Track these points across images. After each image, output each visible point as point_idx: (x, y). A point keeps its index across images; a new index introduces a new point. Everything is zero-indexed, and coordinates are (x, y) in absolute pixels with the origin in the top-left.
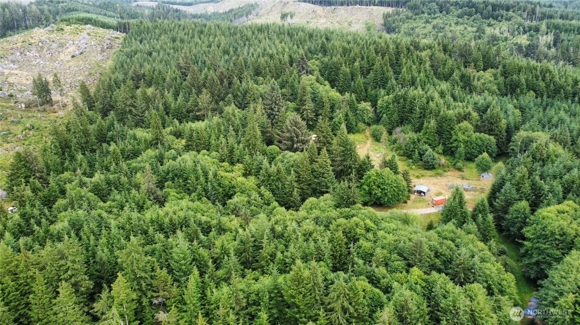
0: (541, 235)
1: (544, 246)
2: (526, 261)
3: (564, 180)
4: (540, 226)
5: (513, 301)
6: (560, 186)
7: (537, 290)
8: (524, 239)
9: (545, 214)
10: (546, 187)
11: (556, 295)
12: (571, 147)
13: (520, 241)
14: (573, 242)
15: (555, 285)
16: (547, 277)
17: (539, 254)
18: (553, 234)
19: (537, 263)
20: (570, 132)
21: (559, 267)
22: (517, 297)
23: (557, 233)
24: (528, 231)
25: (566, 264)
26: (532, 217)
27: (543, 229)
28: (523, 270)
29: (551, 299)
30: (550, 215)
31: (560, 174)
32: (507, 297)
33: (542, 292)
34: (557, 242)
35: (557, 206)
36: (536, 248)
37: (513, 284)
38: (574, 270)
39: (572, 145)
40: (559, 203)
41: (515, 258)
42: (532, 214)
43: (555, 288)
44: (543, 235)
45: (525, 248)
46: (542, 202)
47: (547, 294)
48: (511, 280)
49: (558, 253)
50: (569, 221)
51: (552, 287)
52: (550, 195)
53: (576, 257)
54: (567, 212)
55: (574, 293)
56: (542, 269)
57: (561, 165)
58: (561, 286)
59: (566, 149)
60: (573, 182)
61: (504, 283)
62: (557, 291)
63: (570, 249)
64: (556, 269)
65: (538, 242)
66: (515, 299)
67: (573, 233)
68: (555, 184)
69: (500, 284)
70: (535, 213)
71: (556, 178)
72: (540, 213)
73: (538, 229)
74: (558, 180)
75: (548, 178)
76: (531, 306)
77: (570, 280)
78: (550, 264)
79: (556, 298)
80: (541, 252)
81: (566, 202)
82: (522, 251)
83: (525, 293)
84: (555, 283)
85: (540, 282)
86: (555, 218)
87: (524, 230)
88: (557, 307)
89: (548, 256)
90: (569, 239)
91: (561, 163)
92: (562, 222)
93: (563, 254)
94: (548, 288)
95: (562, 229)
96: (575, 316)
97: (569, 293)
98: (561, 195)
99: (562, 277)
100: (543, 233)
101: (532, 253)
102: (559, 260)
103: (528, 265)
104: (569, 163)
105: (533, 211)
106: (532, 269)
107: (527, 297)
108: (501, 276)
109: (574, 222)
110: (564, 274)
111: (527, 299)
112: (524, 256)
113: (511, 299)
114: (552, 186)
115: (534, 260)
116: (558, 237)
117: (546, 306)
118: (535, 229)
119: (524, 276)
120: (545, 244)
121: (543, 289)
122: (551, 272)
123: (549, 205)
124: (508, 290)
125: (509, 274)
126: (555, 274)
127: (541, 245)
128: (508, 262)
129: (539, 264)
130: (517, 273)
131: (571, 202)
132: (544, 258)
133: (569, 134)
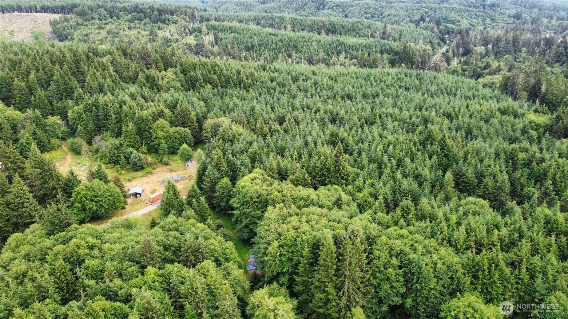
0: (244, 202)
1: (248, 210)
2: (239, 227)
3: (249, 153)
4: (241, 195)
5: (237, 263)
6: (248, 159)
7: (252, 248)
8: (233, 209)
9: (243, 184)
10: (238, 162)
11: (266, 246)
12: (248, 125)
13: (230, 212)
14: (267, 201)
15: (263, 239)
16: (256, 234)
17: (247, 218)
18: (252, 198)
19: (247, 226)
20: (244, 114)
21: (262, 223)
22: (239, 259)
23: (255, 197)
24: (234, 202)
25: (266, 220)
26: (234, 190)
27: (244, 197)
28: (238, 235)
29: (263, 251)
30: (247, 184)
31: (246, 149)
32: (232, 262)
33: (256, 247)
34: (257, 204)
35: (249, 175)
36: (243, 214)
37: (234, 250)
38: (273, 222)
39: (248, 124)
40: (251, 173)
41: (230, 227)
42: (234, 187)
43: (263, 241)
44: (245, 202)
45: (235, 217)
46: (238, 175)
47: (259, 248)
48: (231, 247)
49: (259, 212)
50: (261, 185)
51: (261, 241)
52: (243, 167)
53: (271, 211)
54: (258, 178)
55: (277, 240)
56: (251, 229)
57: (245, 142)
58: (267, 238)
59: (245, 128)
60: (256, 153)
61: (227, 251)
62: (265, 243)
63: (266, 206)
64: (261, 225)
65: (243, 208)
66: (238, 262)
67: (265, 193)
68: (244, 157)
69: (224, 254)
70: (236, 186)
71: (243, 153)
72: (239, 185)
73: (241, 198)
74: (245, 154)
75: (238, 155)
76: (251, 261)
77: (272, 230)
78: (256, 223)
79: (266, 249)
80: (247, 215)
81: (255, 170)
82: (234, 219)
83: (244, 253)
84: (263, 237)
85: (252, 240)
86: (250, 185)
87: (231, 202)
88: (269, 256)
89: (253, 217)
90: (264, 198)
91: (244, 139)
92: (256, 187)
93: (263, 212)
94: (259, 243)
95: (257, 193)
96: (282, 257)
97: (273, 241)
98: (250, 166)
99: (266, 231)
100: (245, 200)
101: (241, 219)
102: (261, 218)
103: (241, 230)
104: (249, 139)
105: (234, 184)
106: (244, 232)
107: (246, 256)
108: (223, 246)
109: (264, 184)
110: (266, 227)
111: (246, 258)
112: (236, 223)
113: (235, 262)
114: (242, 160)
115: (244, 224)
116: (256, 200)
117: (261, 257)
118: (239, 199)
119: (240, 239)
120: (248, 208)
121: (256, 245)
122: (258, 229)
123: (243, 176)
124: (231, 256)
125: (229, 242)
126: (261, 230)
127: (246, 210)
128: (225, 233)
129: (248, 226)
130: (234, 239)
131: (258, 169)
132: (251, 220)
133: (244, 116)
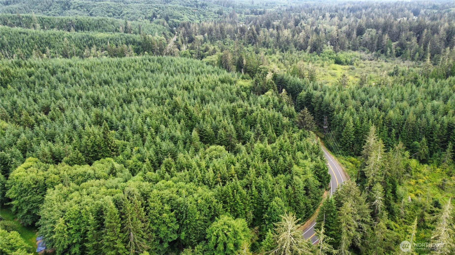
0: (22, 191)
1: (27, 198)
2: (20, 215)
3: (18, 144)
4: (17, 185)
5: (25, 249)
6: (18, 150)
7: (38, 230)
8: (10, 200)
9: (16, 174)
10: (8, 155)
11: (52, 225)
12: (12, 119)
13: (8, 204)
14: (45, 184)
15: (48, 220)
16: (39, 217)
17: (27, 205)
18: (29, 186)
19: (29, 212)
20: (6, 109)
21: (44, 206)
22: (27, 245)
23: (32, 183)
24: (11, 193)
25: (48, 202)
26: (8, 182)
27: (21, 186)
28: (21, 223)
29: (50, 230)
30: (21, 173)
31: (14, 141)
32: (19, 249)
33: (42, 229)
34: (35, 190)
35: (22, 165)
36: (23, 202)
37: (19, 238)
38: (55, 202)
39: (12, 117)
40: (23, 163)
41: (11, 218)
42: (7, 179)
43: (49, 221)
44: (23, 190)
45: (14, 207)
46: (10, 167)
47: (45, 229)
48: (16, 235)
49: (39, 197)
50: (36, 171)
51: (47, 222)
52: (14, 159)
53: (51, 193)
54: (31, 166)
55: (62, 217)
56: (34, 214)
57: (11, 135)
58: (52, 217)
59: (9, 122)
60: (25, 144)
61: (12, 241)
62: (51, 223)
63: (46, 190)
64: (43, 208)
65: (22, 197)
66: (25, 247)
67: (42, 178)
68: (13, 150)
69: (9, 244)
70: (9, 178)
71: (12, 146)
72: (13, 176)
73: (17, 188)
74: (14, 146)
75: (6, 148)
76: (39, 243)
77: (55, 210)
78: (38, 208)
79: (53, 227)
80: (27, 203)
81: (27, 160)
82: (13, 210)
83: (31, 238)
84: (47, 218)
85: (37, 224)
86: (26, 174)
87: (7, 194)
88: (56, 233)
89: (34, 203)
90: (42, 184)
91: (10, 133)
92: (31, 175)
93: (43, 196)
94: (44, 224)
95: (34, 179)
96: (70, 231)
97: (59, 219)
98: (22, 157)
99: (49, 211)
100: (22, 189)
101: (22, 207)
102: (42, 201)
103: (23, 218)
104: (16, 131)
105: (7, 177)
106: (27, 218)
107: (33, 240)
108: (7, 238)
109: (39, 170)
110: (49, 209)
111: (34, 241)
112: (16, 212)
113: (22, 249)
114: (11, 152)
115: (25, 211)
116: (34, 186)
117: (49, 236)
118: (15, 189)
119: (24, 227)
120: (27, 196)
121: (42, 227)
122: (41, 212)
123: (16, 167)
124: (17, 245)
125: (12, 232)
126: (44, 212)
127: (25, 198)
128: (7, 224)
129: (30, 212)
130: (18, 228)
131: (30, 158)
132: (32, 206)
133: (5, 111)
